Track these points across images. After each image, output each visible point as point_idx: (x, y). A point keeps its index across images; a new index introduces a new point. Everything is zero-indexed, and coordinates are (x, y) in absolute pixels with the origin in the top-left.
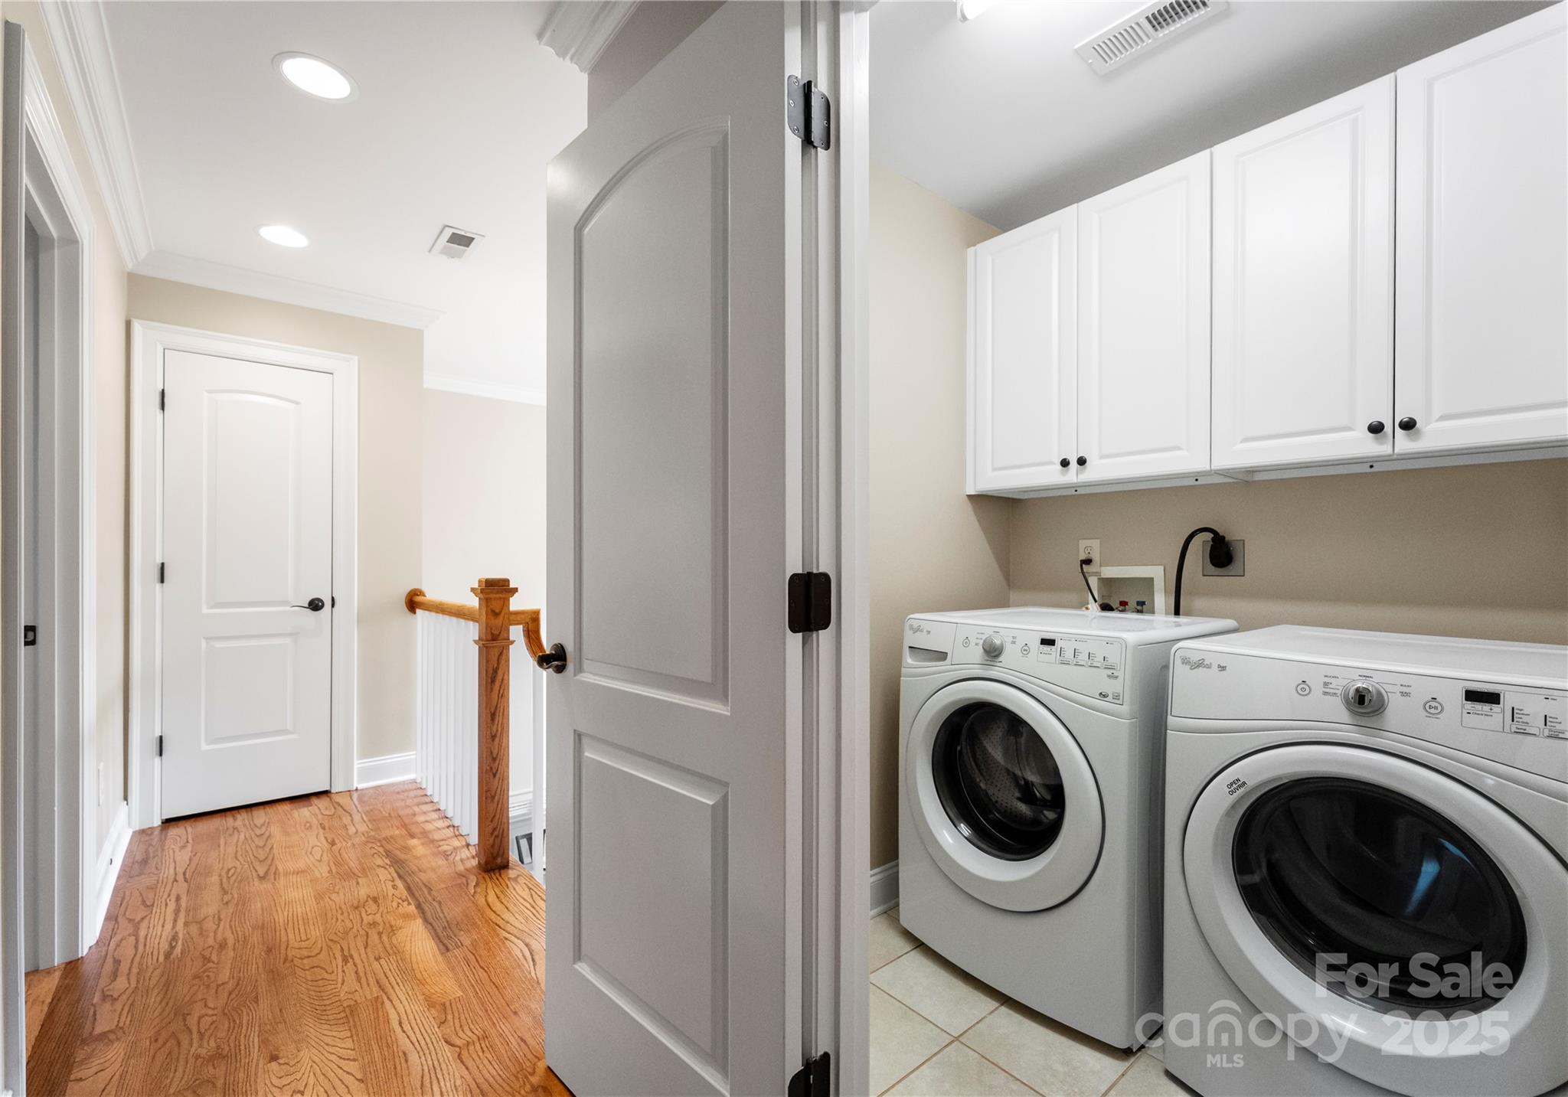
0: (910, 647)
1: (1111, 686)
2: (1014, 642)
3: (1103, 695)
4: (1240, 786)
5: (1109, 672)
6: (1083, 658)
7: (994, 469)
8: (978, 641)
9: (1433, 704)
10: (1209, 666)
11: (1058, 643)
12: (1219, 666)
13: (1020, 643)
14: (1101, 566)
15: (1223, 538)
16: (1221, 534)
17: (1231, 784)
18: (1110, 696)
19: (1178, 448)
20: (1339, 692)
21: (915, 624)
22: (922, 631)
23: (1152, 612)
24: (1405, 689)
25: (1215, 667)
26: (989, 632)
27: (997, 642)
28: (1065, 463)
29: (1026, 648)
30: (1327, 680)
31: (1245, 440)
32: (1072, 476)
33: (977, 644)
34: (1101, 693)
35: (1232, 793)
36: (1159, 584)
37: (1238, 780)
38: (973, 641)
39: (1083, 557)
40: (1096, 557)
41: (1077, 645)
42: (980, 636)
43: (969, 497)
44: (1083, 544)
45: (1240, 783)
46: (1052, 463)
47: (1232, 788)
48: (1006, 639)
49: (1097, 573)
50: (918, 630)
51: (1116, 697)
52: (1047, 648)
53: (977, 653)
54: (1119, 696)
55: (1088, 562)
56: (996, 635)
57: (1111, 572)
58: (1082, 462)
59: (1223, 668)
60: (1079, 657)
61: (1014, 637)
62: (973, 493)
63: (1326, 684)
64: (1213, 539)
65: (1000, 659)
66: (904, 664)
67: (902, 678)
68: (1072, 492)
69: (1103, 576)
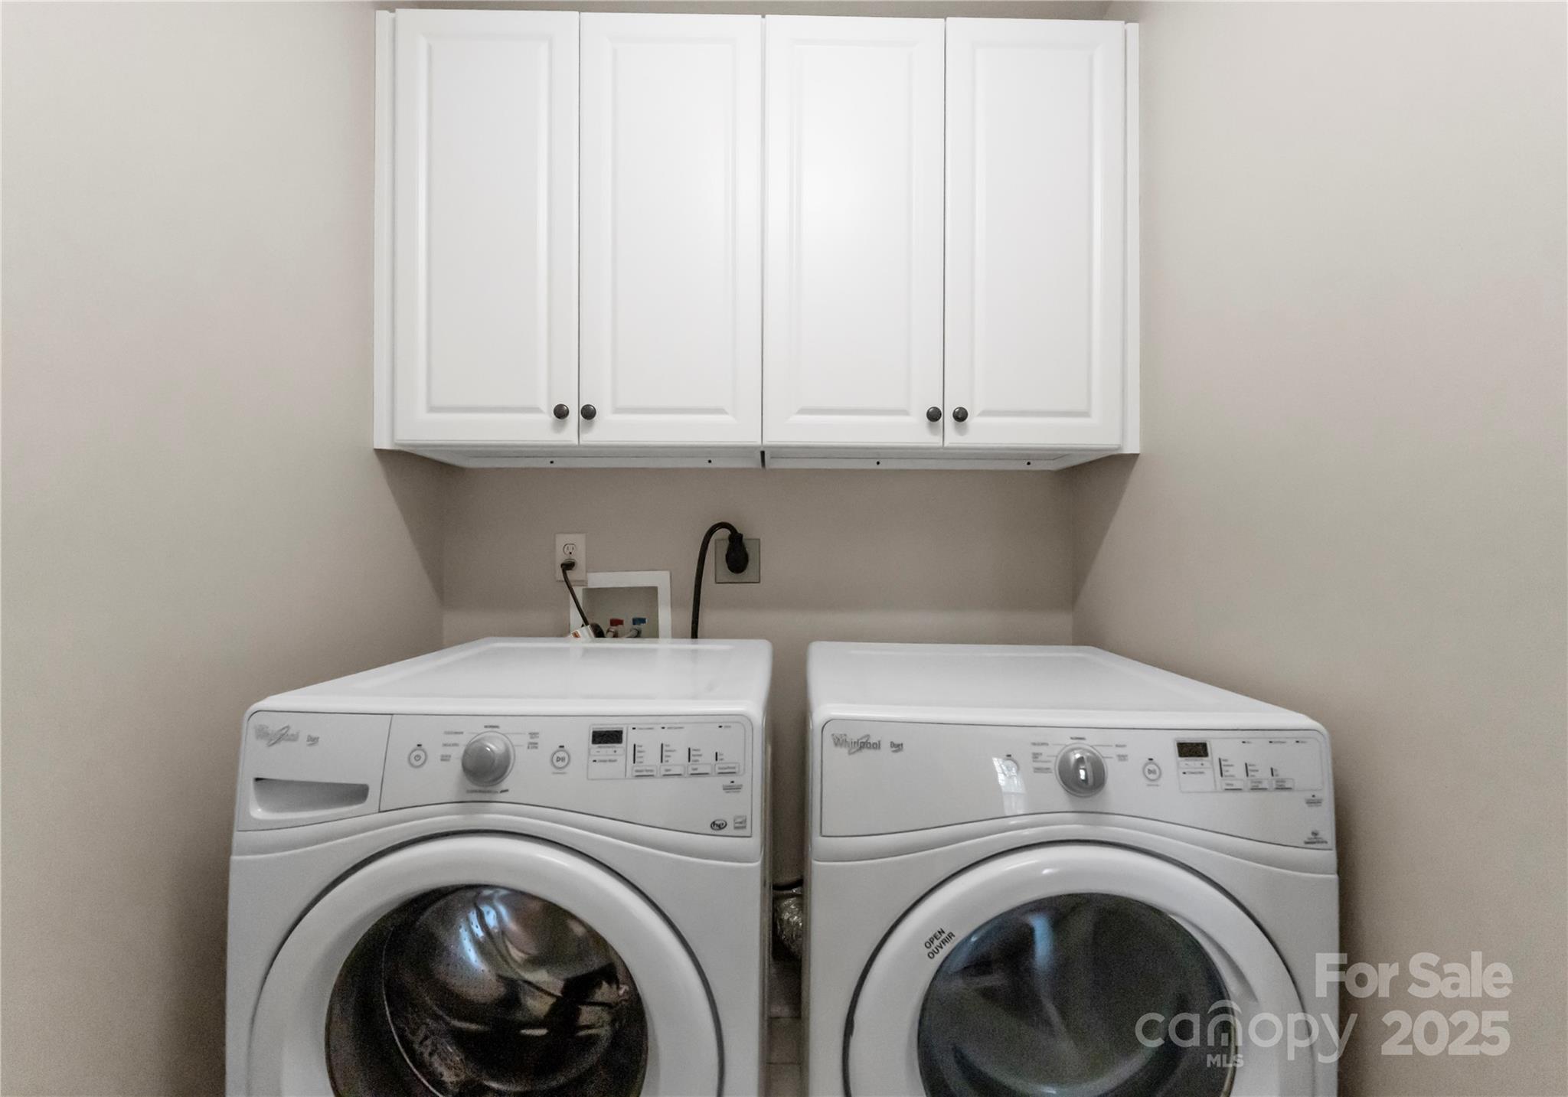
0: (257, 779)
1: (730, 808)
2: (534, 745)
3: (718, 826)
4: (944, 942)
5: (726, 780)
6: (677, 760)
7: (432, 409)
8: (448, 751)
9: (1152, 767)
10: (877, 746)
11: (629, 738)
12: (893, 745)
13: (547, 746)
14: (587, 572)
15: (741, 536)
16: (739, 532)
17: (931, 941)
18: (730, 825)
19: (720, 411)
20: (1051, 765)
21: (274, 724)
22: (294, 738)
23: (654, 634)
24: (1121, 751)
25: (885, 745)
26: (476, 728)
27: (495, 747)
28: (561, 413)
29: (561, 754)
30: (1037, 749)
31: (803, 411)
32: (569, 434)
33: (445, 758)
34: (714, 823)
35: (931, 955)
36: (664, 596)
37: (941, 932)
38: (434, 751)
39: (561, 558)
40: (580, 558)
41: (665, 737)
42: (453, 739)
43: (380, 452)
44: (562, 540)
45: (944, 936)
46: (535, 410)
47: (933, 947)
48: (515, 740)
49: (583, 581)
50: (283, 736)
51: (741, 824)
52: (606, 750)
53: (448, 777)
54: (745, 821)
55: (568, 566)
56: (490, 733)
57: (600, 580)
58: (588, 413)
59: (897, 747)
60: (671, 760)
61: (533, 735)
62: (386, 445)
63: (1036, 756)
64: (731, 538)
65: (504, 785)
66: (239, 821)
67: (234, 858)
68: (545, 463)
69: (590, 586)
